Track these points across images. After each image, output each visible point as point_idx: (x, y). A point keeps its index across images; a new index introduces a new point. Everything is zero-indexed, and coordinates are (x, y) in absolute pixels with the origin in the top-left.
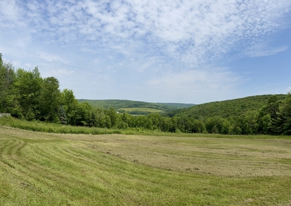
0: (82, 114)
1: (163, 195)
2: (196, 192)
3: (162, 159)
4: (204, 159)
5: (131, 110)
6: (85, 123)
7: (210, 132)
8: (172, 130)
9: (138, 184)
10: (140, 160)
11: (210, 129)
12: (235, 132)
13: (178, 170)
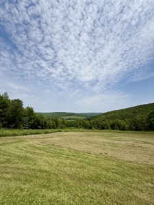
0: (38, 122)
1: (86, 170)
2: (107, 170)
3: (85, 146)
4: (111, 147)
5: (67, 118)
6: (40, 127)
7: (113, 129)
8: (90, 128)
9: (70, 164)
10: (72, 147)
11: (113, 127)
12: (130, 129)
13: (95, 154)
